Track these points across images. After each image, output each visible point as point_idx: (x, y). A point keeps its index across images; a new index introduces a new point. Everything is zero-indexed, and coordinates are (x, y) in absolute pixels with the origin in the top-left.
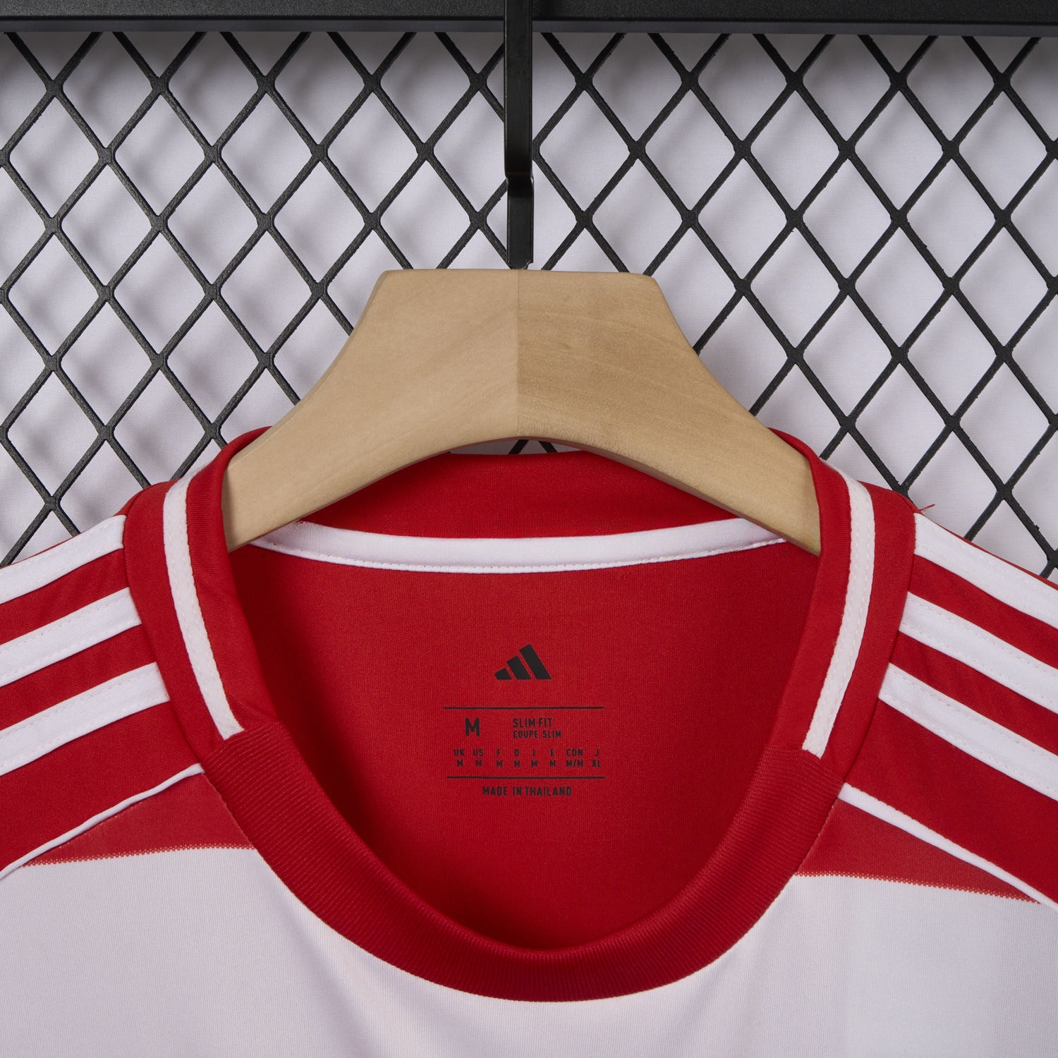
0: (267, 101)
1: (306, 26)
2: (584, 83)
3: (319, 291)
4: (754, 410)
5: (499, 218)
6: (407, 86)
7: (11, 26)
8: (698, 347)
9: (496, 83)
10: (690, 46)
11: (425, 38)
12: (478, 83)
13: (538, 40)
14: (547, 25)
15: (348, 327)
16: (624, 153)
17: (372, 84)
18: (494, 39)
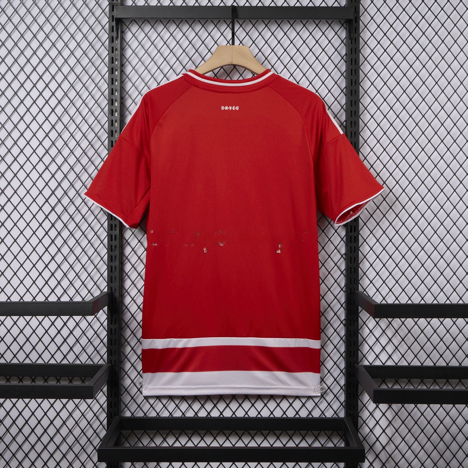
0: (203, 28)
1: (208, 19)
2: (241, 26)
3: (209, 51)
4: (262, 64)
5: (231, 42)
6: (220, 26)
7: (173, 19)
8: (255, 57)
9: (231, 26)
10: (254, 22)
11: (222, 20)
12: (228, 26)
13: (235, 21)
14: (237, 19)
15: (212, 54)
16: (246, 34)
17: (216, 26)
18: (231, 20)
